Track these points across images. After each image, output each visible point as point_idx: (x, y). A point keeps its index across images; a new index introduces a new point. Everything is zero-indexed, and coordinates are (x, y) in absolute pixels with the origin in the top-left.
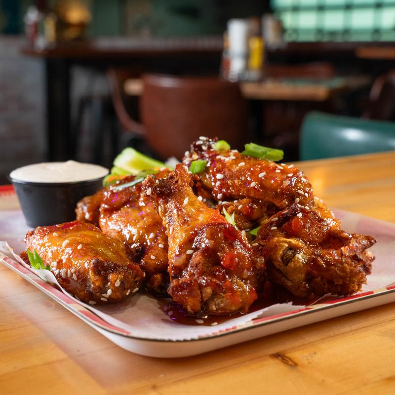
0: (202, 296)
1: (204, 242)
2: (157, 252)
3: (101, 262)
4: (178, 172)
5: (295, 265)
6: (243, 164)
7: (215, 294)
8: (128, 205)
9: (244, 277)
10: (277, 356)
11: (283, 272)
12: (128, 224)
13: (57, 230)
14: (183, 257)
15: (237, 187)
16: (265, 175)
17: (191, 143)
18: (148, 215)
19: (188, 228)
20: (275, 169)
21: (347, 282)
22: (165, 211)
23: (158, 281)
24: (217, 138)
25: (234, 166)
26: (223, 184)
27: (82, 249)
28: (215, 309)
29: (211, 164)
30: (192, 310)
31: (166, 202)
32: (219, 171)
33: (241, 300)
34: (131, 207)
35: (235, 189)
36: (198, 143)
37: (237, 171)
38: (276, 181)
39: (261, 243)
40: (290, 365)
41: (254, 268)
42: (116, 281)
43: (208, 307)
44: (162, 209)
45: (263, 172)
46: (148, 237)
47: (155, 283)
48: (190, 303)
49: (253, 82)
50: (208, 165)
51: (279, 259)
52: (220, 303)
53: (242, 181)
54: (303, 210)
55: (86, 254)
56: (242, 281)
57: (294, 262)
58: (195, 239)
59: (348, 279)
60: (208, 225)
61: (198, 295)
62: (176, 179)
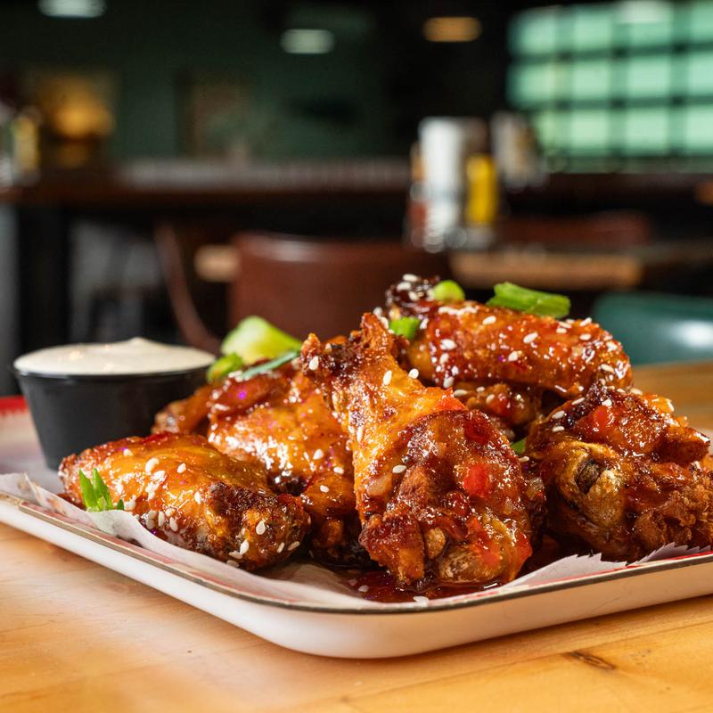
0: (426, 547)
1: (427, 448)
2: (331, 480)
3: (228, 487)
4: (370, 327)
5: (603, 491)
6: (491, 320)
7: (451, 545)
8: (267, 404)
9: (505, 513)
10: (576, 655)
11: (580, 506)
12: (270, 438)
13: (128, 445)
14: (387, 479)
15: (482, 363)
16: (537, 338)
17: (387, 287)
18: (308, 418)
19: (393, 425)
20: (555, 327)
21: (705, 521)
22: (346, 401)
23: (336, 533)
24: (437, 278)
25: (475, 324)
26: (454, 358)
27: (186, 472)
28: (451, 574)
29: (428, 324)
30: (408, 576)
31: (347, 383)
32: (445, 335)
33: (501, 558)
34: (272, 406)
35: (479, 366)
36: (402, 287)
37: (481, 334)
38: (558, 349)
39: (534, 455)
40: (603, 668)
41: (525, 498)
42: (257, 523)
43: (438, 571)
44: (339, 398)
45: (532, 332)
46: (311, 457)
47: (330, 539)
48: (403, 562)
49: (478, 251)
50: (424, 325)
51: (572, 481)
52: (461, 562)
53: (491, 352)
54: (612, 395)
55: (194, 479)
56: (502, 520)
57: (601, 485)
58: (409, 445)
59: (706, 514)
60: (434, 416)
61: (420, 544)
62: (365, 341)
